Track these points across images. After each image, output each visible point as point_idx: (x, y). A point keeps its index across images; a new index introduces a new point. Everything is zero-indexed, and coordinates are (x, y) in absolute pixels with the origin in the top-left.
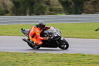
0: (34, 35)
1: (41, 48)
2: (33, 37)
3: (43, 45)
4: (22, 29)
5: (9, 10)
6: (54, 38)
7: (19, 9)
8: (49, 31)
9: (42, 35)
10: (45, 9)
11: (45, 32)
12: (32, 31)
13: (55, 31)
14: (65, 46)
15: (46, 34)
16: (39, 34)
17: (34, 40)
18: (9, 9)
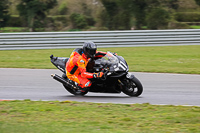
0: (74, 69)
1: (89, 94)
2: (72, 73)
3: (92, 89)
4: (52, 57)
5: (96, 19)
6: (114, 73)
7: (115, 17)
8: (104, 60)
9: (90, 68)
10: (167, 17)
11: (97, 62)
12: (70, 61)
13: (115, 60)
14: (136, 90)
15: (98, 66)
16: (84, 67)
17: (75, 77)
18: (95, 16)
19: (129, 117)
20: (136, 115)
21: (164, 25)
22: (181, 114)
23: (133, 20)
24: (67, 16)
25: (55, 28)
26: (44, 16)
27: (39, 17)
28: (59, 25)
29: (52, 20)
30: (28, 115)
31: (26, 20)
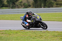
5: (31, 5)
7: (37, 4)
10: (53, 4)
19: (41, 35)
20: (44, 34)
21: (52, 6)
22: (57, 34)
23: (43, 5)
24: (22, 4)
25: (18, 8)
26: (15, 4)
27: (13, 4)
28: (20, 7)
29: (18, 5)
30: (10, 34)
31: (9, 5)
